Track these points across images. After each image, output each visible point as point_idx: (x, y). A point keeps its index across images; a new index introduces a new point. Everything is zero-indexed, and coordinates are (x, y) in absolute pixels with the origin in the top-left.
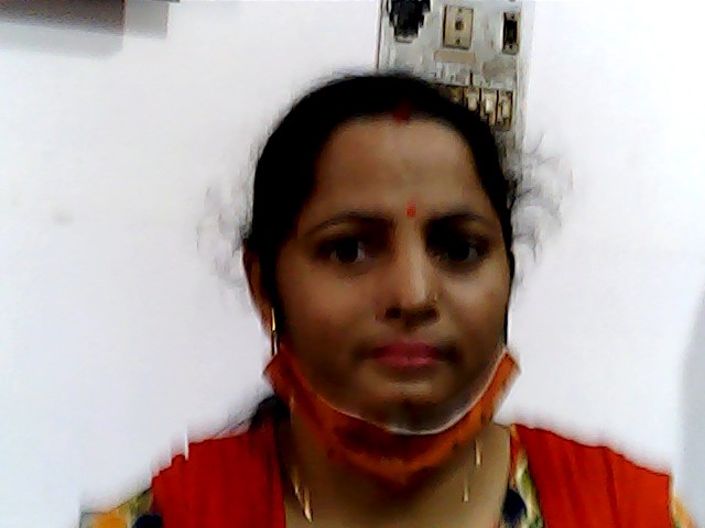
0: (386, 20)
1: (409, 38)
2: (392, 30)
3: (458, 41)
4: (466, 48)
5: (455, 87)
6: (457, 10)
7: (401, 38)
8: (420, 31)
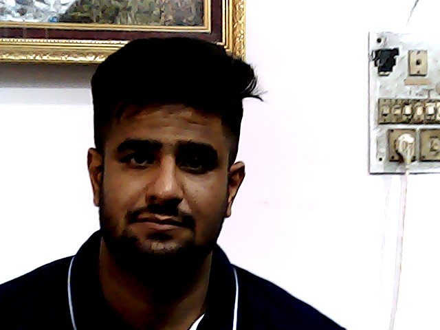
0: (372, 63)
1: (387, 73)
2: (376, 68)
3: (418, 72)
4: (424, 75)
5: (418, 101)
6: (416, 52)
7: (382, 73)
8: (394, 68)
